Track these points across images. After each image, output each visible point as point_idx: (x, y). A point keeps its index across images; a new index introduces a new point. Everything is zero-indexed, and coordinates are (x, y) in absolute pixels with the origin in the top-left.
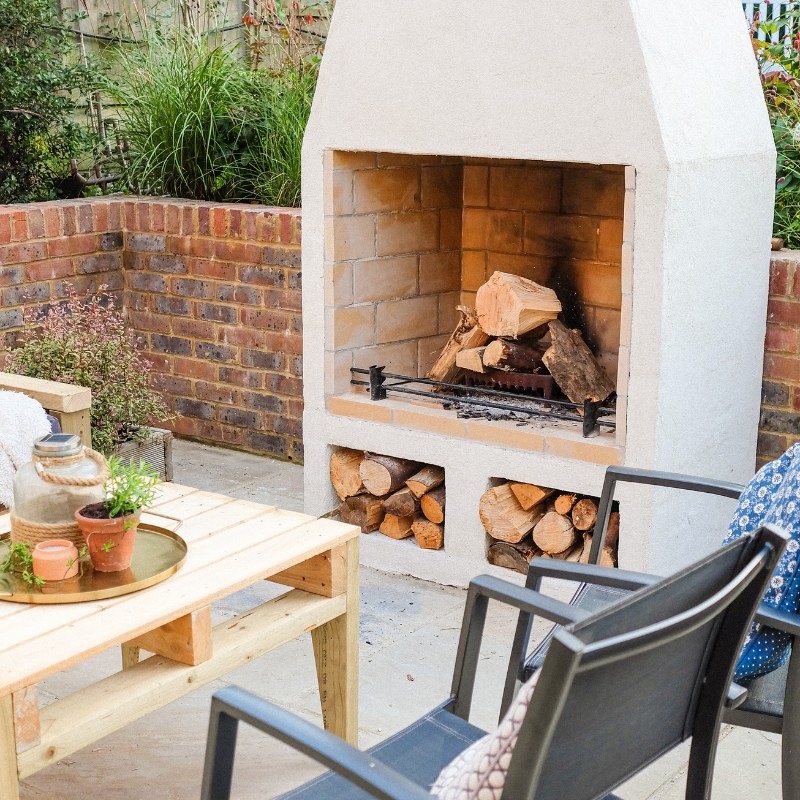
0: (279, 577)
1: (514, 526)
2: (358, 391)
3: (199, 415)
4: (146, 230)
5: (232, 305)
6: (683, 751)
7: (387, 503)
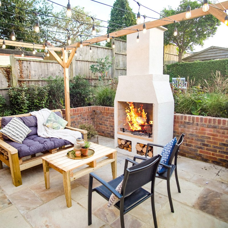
0: (107, 156)
1: (140, 149)
2: (121, 131)
3: (104, 133)
4: (98, 110)
5: (108, 119)
6: (151, 182)
7: (124, 145)
